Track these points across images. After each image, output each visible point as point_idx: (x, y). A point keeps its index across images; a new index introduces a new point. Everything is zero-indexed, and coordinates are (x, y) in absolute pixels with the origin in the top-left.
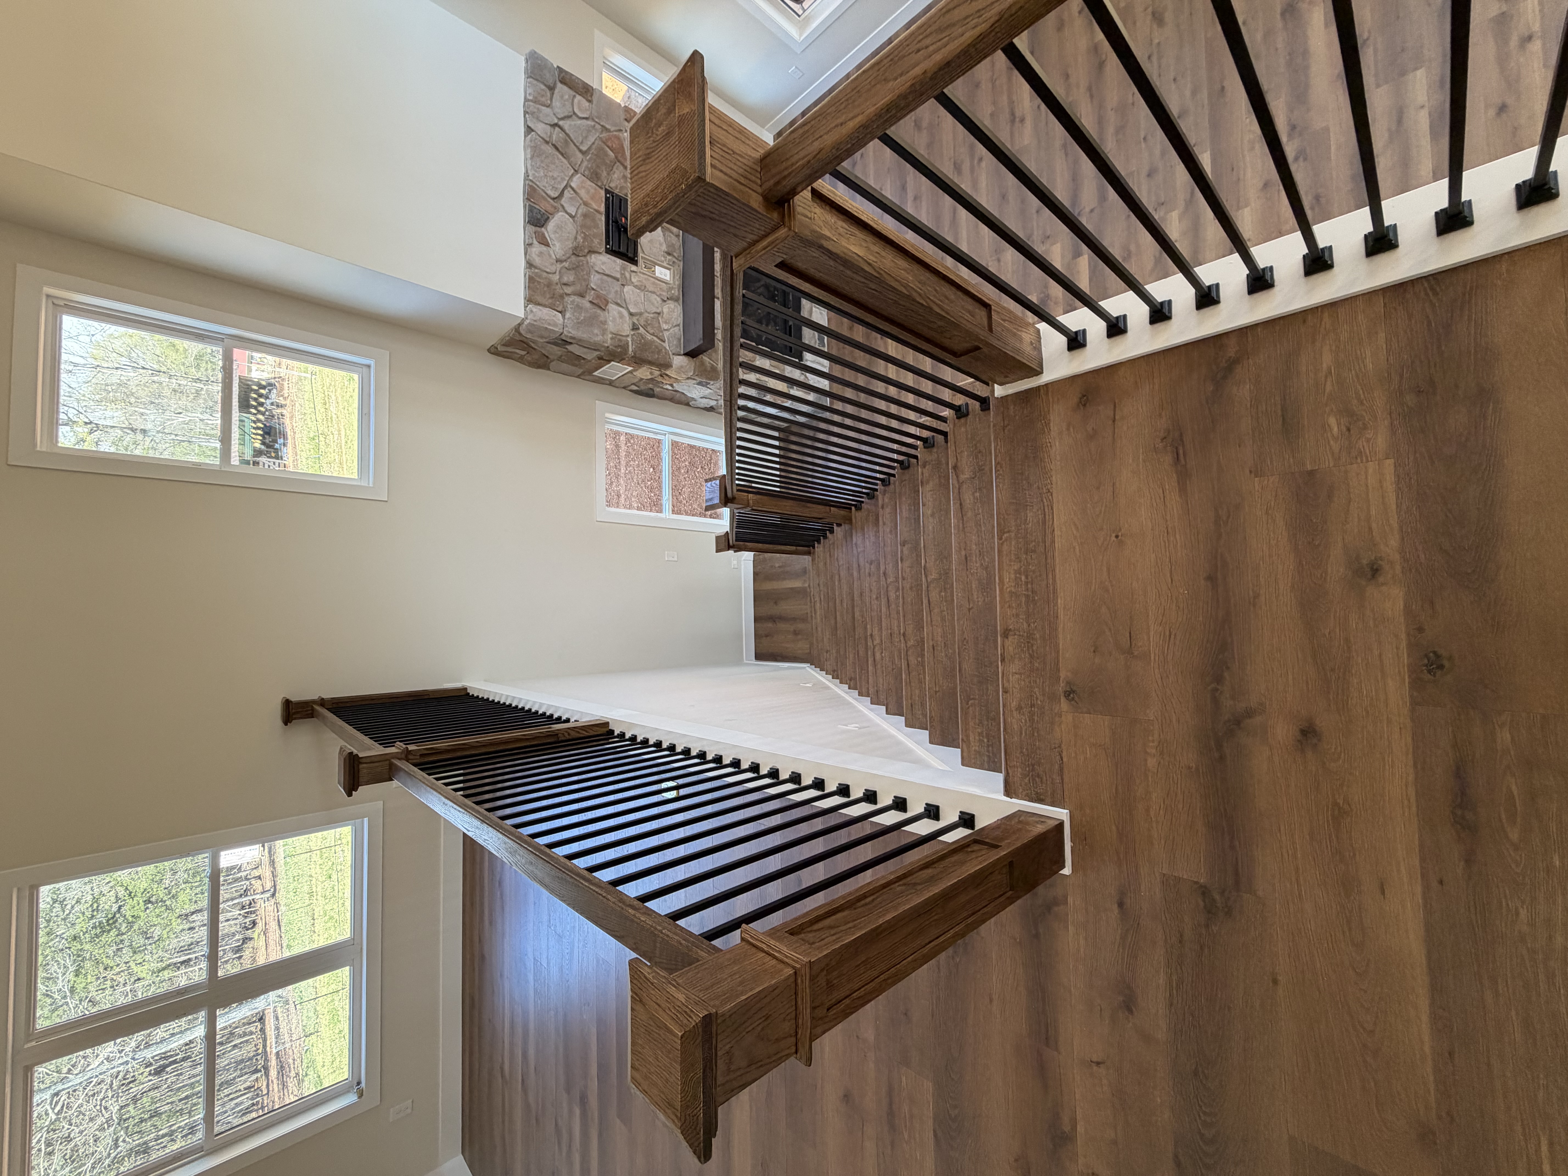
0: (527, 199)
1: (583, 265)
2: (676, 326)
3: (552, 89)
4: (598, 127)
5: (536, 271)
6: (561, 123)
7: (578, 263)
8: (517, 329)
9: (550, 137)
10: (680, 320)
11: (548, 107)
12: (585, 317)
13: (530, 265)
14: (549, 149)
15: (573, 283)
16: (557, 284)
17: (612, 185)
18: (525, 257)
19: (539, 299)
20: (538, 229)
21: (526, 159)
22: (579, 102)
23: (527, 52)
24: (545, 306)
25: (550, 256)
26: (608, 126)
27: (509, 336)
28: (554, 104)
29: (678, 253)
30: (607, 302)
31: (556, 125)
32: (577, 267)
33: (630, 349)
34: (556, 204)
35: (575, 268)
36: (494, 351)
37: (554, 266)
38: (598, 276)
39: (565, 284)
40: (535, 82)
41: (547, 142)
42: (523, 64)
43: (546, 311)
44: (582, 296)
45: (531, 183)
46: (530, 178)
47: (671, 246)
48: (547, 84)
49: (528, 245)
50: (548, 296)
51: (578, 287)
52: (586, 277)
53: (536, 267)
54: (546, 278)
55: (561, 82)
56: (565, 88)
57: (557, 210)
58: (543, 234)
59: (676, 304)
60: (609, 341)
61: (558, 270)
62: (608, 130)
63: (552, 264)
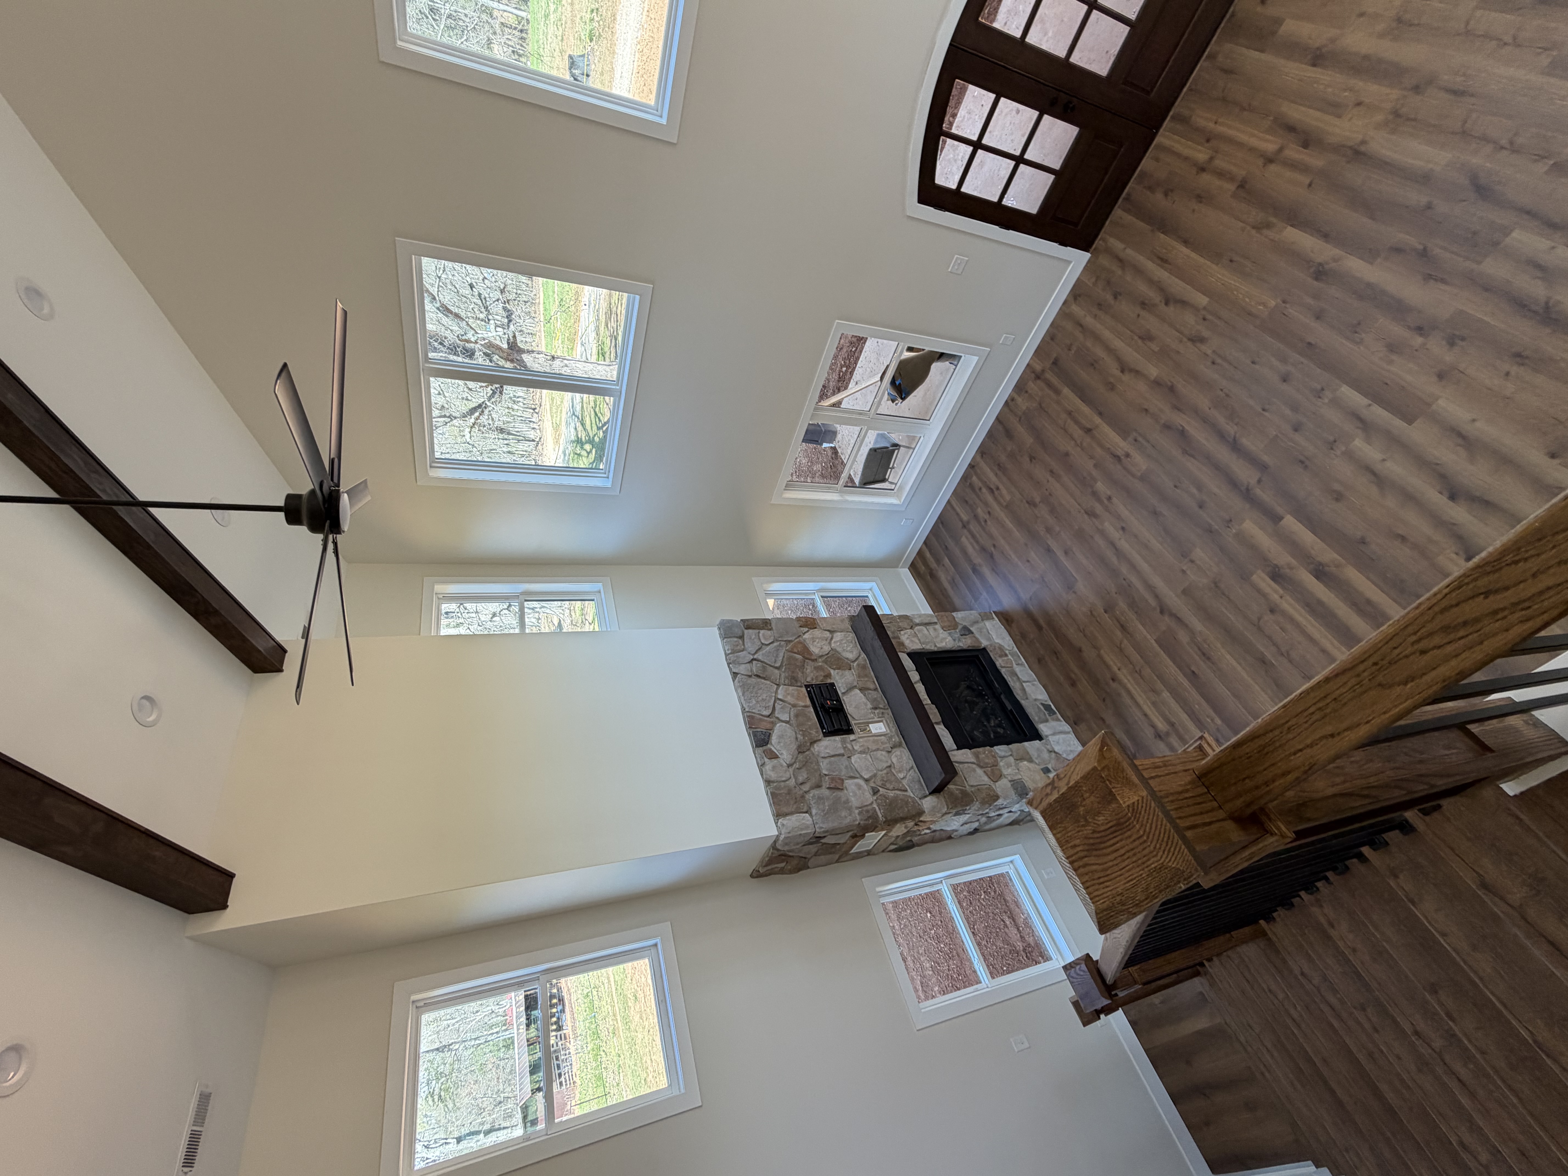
0: (750, 728)
1: (810, 758)
2: (910, 770)
3: (742, 637)
4: (783, 643)
5: (775, 784)
6: (755, 657)
7: (806, 758)
8: (774, 846)
9: (752, 670)
10: (912, 762)
11: (743, 651)
12: (829, 806)
13: (768, 782)
14: (754, 680)
15: (808, 779)
16: (795, 787)
17: (809, 679)
18: (762, 777)
19: (785, 810)
20: (765, 748)
21: (739, 698)
22: (763, 635)
23: (718, 622)
24: (792, 813)
25: (782, 766)
26: (790, 639)
27: (768, 856)
28: (746, 646)
29: (883, 703)
30: (843, 780)
31: (753, 660)
32: (806, 762)
33: (880, 816)
34: (772, 720)
35: (805, 764)
36: (756, 875)
37: (788, 773)
38: (826, 761)
39: (801, 784)
40: (729, 640)
41: (750, 676)
42: (717, 632)
43: (794, 817)
44: (818, 786)
45: (748, 714)
46: (747, 710)
47: (873, 701)
48: (738, 635)
49: (761, 766)
50: (792, 802)
51: (813, 781)
52: (816, 767)
53: (773, 782)
54: (785, 787)
55: (746, 629)
56: (750, 631)
57: (774, 724)
58: (770, 749)
59: (902, 749)
60: (858, 818)
61: (792, 773)
62: (790, 641)
63: (786, 771)
